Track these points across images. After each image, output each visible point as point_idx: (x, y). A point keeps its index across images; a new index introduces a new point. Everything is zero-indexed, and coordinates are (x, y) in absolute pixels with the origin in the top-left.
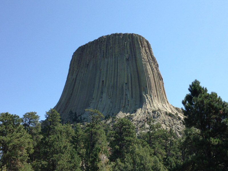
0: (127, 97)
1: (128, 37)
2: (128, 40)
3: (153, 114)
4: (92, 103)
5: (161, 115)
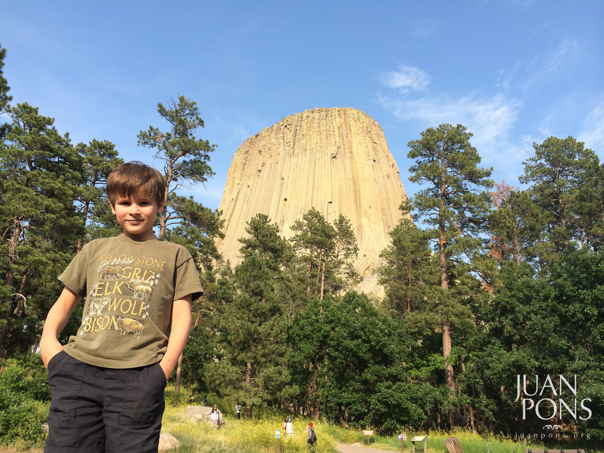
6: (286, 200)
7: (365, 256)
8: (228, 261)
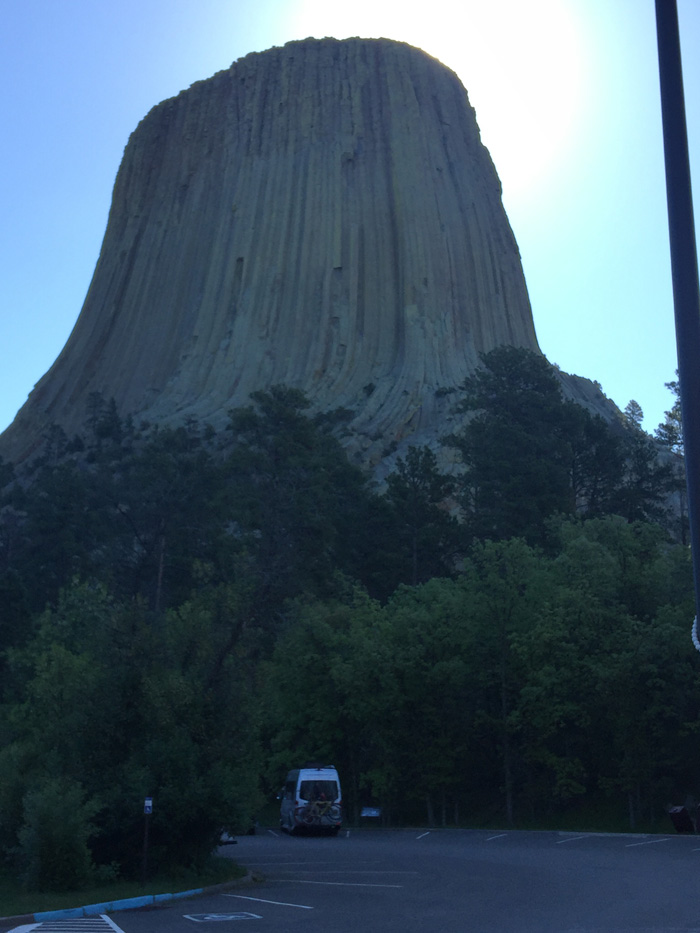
0: (338, 331)
1: (357, 58)
2: (360, 67)
4: (188, 360)
6: (240, 260)
7: (406, 393)
8: (113, 402)
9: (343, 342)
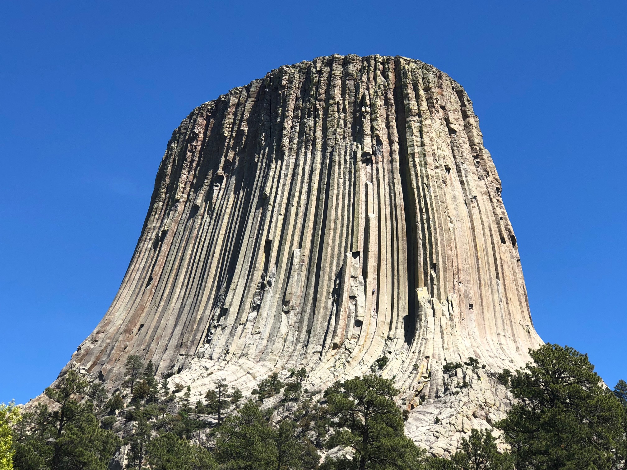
0: (356, 310)
1: (378, 72)
2: (381, 79)
3: (446, 376)
4: (219, 329)
5: (475, 381)
9: (359, 318)
